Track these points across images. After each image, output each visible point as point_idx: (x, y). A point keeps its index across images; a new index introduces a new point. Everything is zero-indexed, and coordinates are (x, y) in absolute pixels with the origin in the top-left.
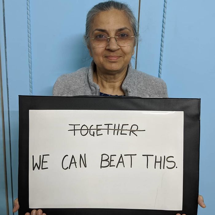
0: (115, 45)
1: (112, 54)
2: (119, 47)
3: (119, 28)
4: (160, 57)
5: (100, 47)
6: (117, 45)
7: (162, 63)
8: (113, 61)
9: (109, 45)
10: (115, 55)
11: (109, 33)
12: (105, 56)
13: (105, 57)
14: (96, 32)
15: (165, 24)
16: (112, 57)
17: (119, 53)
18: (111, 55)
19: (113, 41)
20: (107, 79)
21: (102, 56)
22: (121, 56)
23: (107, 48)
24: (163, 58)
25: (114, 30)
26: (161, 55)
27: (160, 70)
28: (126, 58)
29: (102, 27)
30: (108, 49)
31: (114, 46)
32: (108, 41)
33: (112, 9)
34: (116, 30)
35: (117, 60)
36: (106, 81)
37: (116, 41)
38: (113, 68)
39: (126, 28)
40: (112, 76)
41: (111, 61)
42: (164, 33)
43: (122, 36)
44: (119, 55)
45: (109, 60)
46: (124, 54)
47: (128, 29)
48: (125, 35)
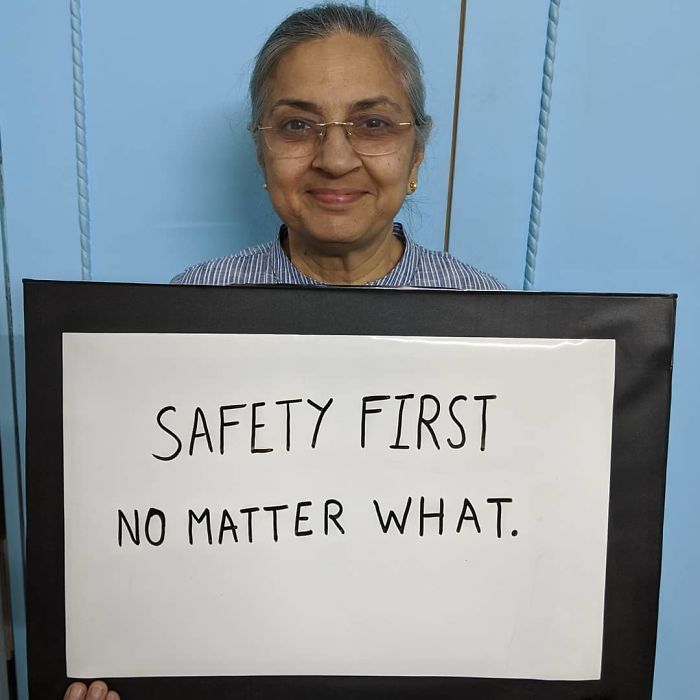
1: (333, 185)
2: (358, 163)
3: (359, 98)
5: (293, 160)
9: (320, 155)
10: (344, 187)
13: (309, 192)
14: (283, 109)
15: (553, 59)
17: (360, 181)
19: (337, 139)
21: (298, 190)
22: (367, 192)
23: (316, 164)
25: (341, 106)
28: (383, 200)
29: (303, 94)
30: (320, 169)
31: (339, 155)
32: (320, 137)
33: (339, 37)
34: (350, 107)
37: (347, 137)
38: (336, 231)
39: (383, 100)
40: (337, 261)
43: (370, 124)
44: (360, 188)
46: (377, 184)
47: (392, 104)
48: (382, 124)
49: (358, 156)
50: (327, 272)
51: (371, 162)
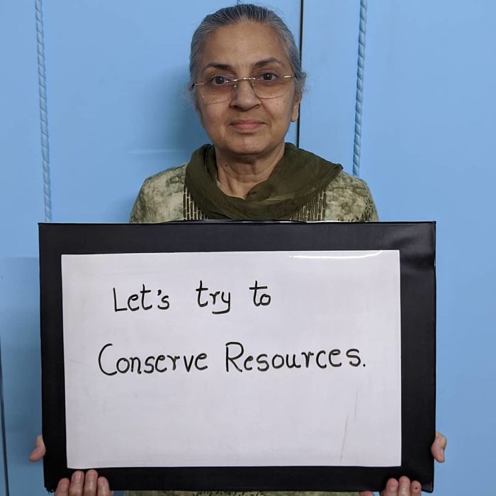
0: (249, 95)
1: (243, 116)
2: (259, 102)
3: (258, 59)
4: (356, 126)
5: (219, 105)
6: (252, 96)
7: (361, 140)
8: (246, 131)
9: (236, 98)
10: (250, 119)
11: (237, 71)
12: (229, 122)
13: (232, 124)
14: (210, 70)
16: (244, 122)
17: (258, 115)
18: (242, 119)
19: (245, 87)
20: (238, 174)
21: (225, 124)
22: (264, 123)
23: (233, 104)
24: (361, 128)
25: (247, 66)
26: (357, 120)
27: (356, 156)
28: (275, 127)
29: (223, 61)
30: (235, 106)
31: (247, 98)
32: (234, 88)
33: (244, 22)
34: (252, 65)
35: (256, 130)
36: (238, 179)
37: (252, 87)
38: (247, 147)
39: (273, 60)
40: (248, 167)
41: (242, 131)
42: (363, 68)
43: (266, 78)
44: (259, 119)
45: (239, 130)
46: (271, 117)
47: (279, 62)
48: (273, 77)
49: (259, 98)
50: (241, 176)
51: (267, 103)
